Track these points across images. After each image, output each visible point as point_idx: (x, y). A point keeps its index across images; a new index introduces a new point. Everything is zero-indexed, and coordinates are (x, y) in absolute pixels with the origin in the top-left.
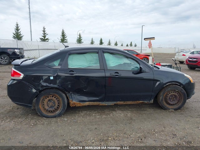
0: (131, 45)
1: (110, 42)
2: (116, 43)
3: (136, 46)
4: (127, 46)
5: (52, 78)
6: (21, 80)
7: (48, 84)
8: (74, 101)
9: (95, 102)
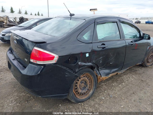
0: (38, 14)
1: (20, 11)
2: (26, 12)
3: (42, 15)
4: (36, 15)
5: (87, 55)
6: (55, 64)
7: (84, 64)
8: (102, 76)
9: (115, 73)
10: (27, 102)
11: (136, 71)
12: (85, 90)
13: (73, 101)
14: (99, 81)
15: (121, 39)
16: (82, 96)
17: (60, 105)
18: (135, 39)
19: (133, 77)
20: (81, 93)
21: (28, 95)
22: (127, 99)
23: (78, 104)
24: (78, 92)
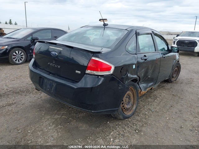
0: (11, 23)
3: (16, 24)
4: (6, 23)
5: (134, 67)
6: (112, 75)
7: (132, 76)
8: (142, 91)
9: (151, 88)
10: (68, 124)
11: (164, 86)
12: (130, 105)
13: (121, 117)
14: (140, 95)
15: (155, 51)
16: (127, 112)
17: (108, 123)
18: (164, 52)
19: (164, 93)
20: (127, 108)
21: (64, 116)
22: (169, 112)
23: (125, 120)
24: (124, 107)
